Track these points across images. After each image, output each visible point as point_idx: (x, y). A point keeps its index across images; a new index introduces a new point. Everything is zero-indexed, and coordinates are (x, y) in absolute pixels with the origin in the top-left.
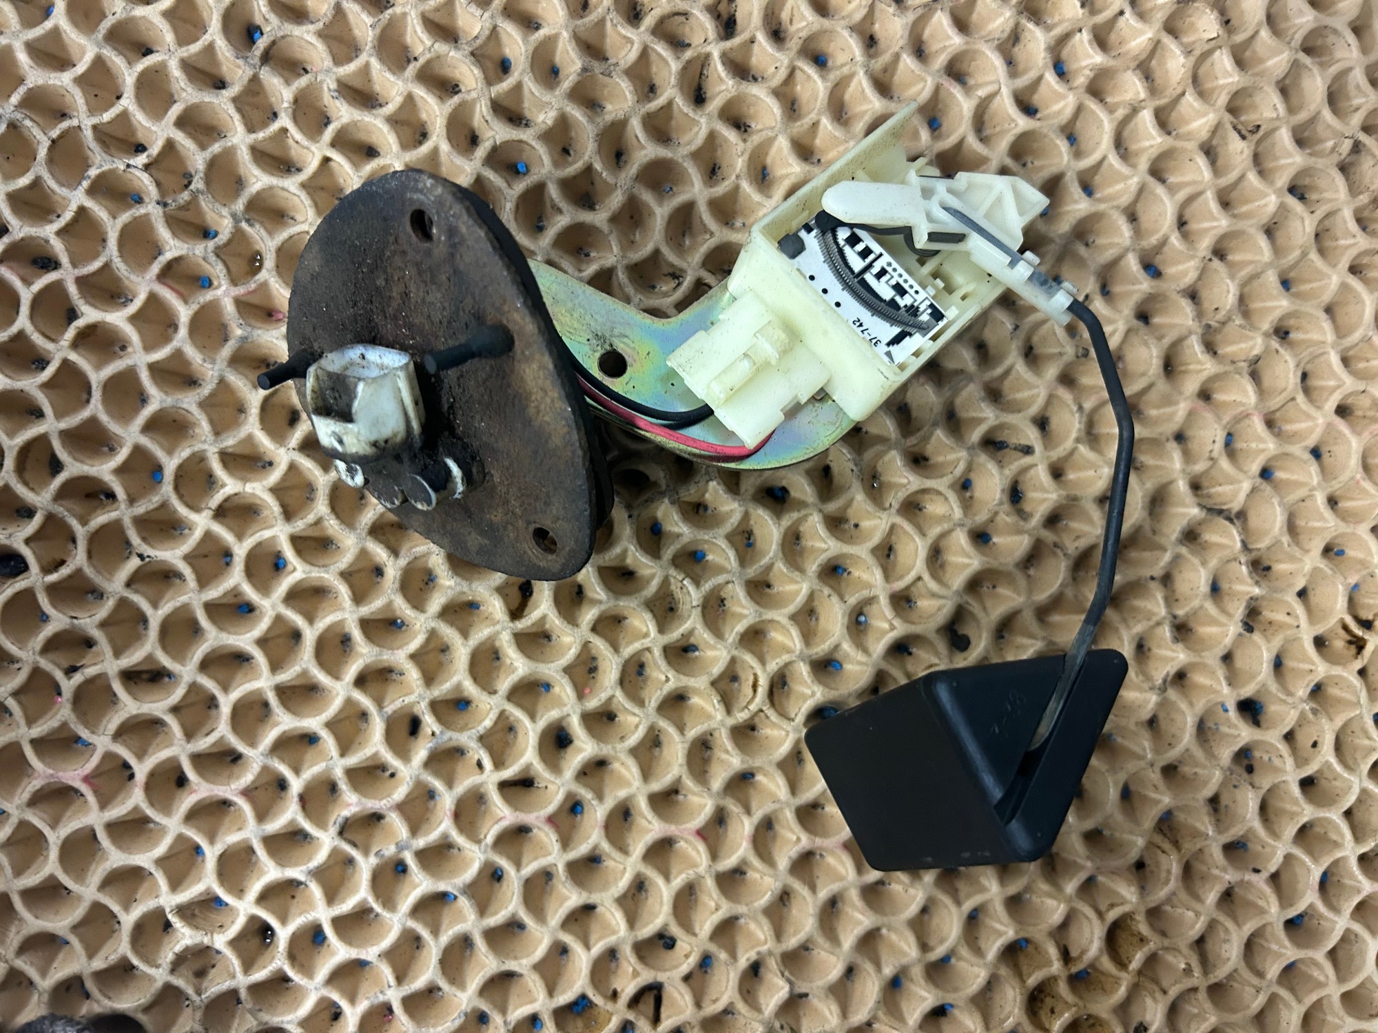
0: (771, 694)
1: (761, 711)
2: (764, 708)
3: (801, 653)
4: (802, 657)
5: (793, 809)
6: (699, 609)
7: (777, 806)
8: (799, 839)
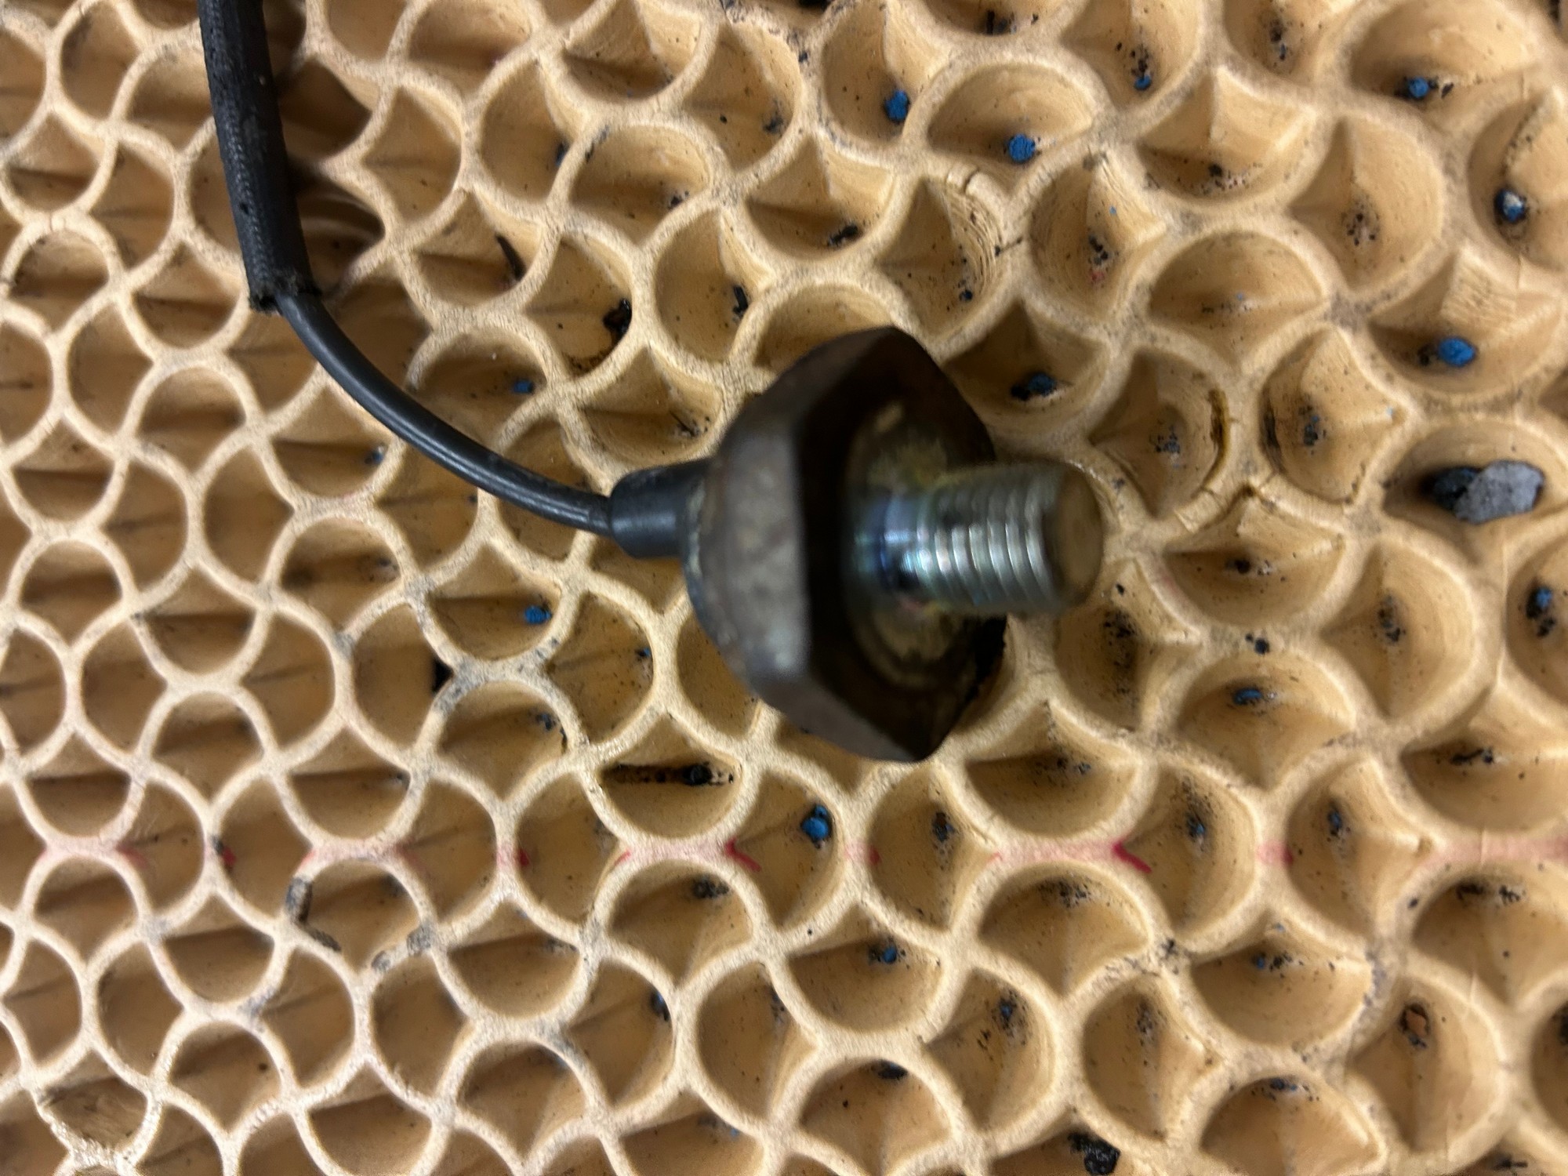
0: (1269, 436)
1: (1247, 491)
2: (1255, 481)
3: (1338, 301)
4: (1341, 313)
5: (1393, 756)
6: (1024, 247)
7: (1340, 753)
8: (1424, 847)
